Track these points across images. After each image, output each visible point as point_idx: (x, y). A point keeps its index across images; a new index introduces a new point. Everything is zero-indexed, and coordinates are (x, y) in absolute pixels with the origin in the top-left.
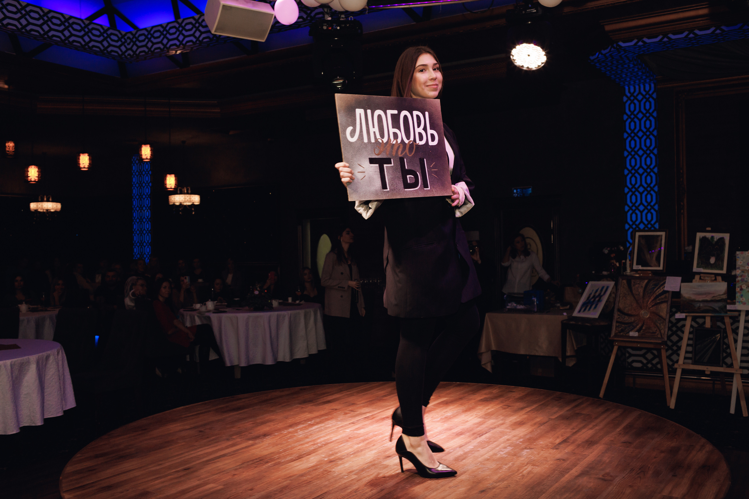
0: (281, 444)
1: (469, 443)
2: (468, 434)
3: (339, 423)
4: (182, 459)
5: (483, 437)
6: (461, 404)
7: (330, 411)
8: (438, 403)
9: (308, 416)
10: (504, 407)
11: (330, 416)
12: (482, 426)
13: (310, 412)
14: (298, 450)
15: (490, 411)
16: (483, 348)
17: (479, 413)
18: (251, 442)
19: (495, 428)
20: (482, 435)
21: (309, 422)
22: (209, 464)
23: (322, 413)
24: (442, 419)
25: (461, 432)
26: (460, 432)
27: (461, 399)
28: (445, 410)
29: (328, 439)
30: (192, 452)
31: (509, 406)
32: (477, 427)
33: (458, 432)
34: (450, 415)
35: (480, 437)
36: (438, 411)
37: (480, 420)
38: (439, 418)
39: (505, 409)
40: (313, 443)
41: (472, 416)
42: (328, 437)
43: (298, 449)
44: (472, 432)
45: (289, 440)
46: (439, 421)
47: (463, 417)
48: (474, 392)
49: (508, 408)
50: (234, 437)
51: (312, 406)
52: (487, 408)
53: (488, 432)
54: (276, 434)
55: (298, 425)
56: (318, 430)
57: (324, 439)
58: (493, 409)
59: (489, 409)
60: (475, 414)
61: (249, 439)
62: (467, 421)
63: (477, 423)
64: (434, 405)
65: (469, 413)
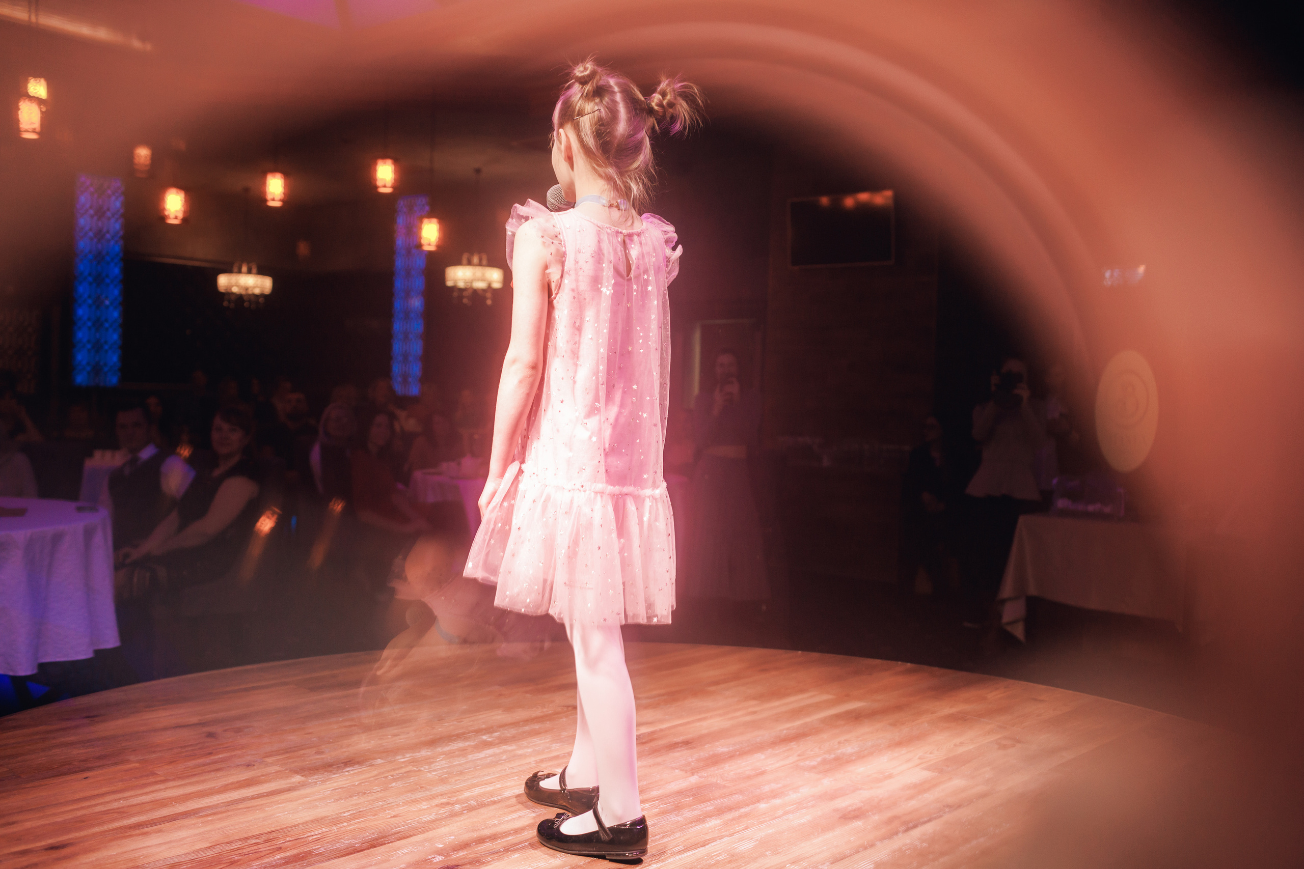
0: (365, 793)
1: (866, 848)
2: (876, 817)
3: (555, 746)
4: (79, 813)
5: (916, 833)
6: (894, 725)
7: (559, 709)
8: (838, 716)
9: (498, 716)
10: (1004, 742)
11: (548, 725)
12: (925, 795)
13: (509, 709)
14: (394, 817)
15: (961, 750)
16: (1007, 589)
17: (931, 753)
18: (298, 778)
19: (959, 806)
20: (915, 826)
21: (484, 737)
22: (131, 836)
23: (537, 712)
24: (824, 762)
25: (859, 809)
26: (854, 810)
27: (898, 708)
28: (842, 738)
29: (491, 794)
30: (127, 794)
31: (1019, 741)
32: (911, 798)
33: (850, 808)
34: (853, 751)
35: (906, 831)
36: (825, 736)
37: (926, 774)
38: (819, 759)
39: (1005, 747)
40: (445, 800)
41: (909, 761)
42: (499, 786)
43: (394, 814)
44: (889, 814)
45: (394, 784)
46: (814, 767)
47: (883, 762)
48: (941, 691)
49: (1013, 746)
50: (269, 760)
51: (527, 692)
52: (958, 740)
53: (935, 818)
54: (379, 761)
55: (455, 740)
56: (488, 760)
57: (482, 790)
58: (971, 747)
59: (962, 744)
60: (918, 756)
61: (297, 772)
62: (890, 776)
63: (915, 786)
64: (823, 721)
65: (904, 750)
